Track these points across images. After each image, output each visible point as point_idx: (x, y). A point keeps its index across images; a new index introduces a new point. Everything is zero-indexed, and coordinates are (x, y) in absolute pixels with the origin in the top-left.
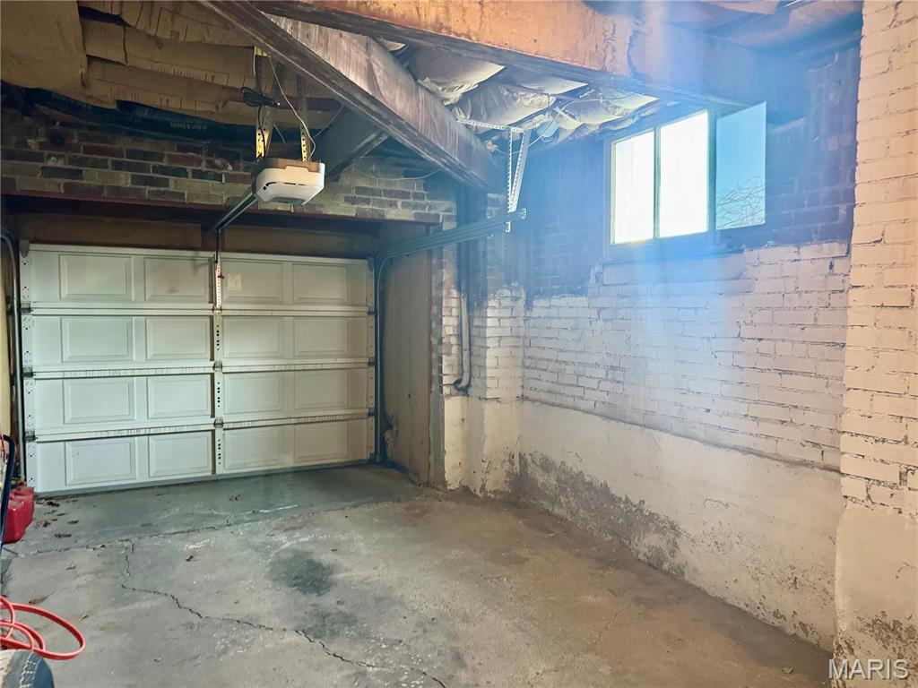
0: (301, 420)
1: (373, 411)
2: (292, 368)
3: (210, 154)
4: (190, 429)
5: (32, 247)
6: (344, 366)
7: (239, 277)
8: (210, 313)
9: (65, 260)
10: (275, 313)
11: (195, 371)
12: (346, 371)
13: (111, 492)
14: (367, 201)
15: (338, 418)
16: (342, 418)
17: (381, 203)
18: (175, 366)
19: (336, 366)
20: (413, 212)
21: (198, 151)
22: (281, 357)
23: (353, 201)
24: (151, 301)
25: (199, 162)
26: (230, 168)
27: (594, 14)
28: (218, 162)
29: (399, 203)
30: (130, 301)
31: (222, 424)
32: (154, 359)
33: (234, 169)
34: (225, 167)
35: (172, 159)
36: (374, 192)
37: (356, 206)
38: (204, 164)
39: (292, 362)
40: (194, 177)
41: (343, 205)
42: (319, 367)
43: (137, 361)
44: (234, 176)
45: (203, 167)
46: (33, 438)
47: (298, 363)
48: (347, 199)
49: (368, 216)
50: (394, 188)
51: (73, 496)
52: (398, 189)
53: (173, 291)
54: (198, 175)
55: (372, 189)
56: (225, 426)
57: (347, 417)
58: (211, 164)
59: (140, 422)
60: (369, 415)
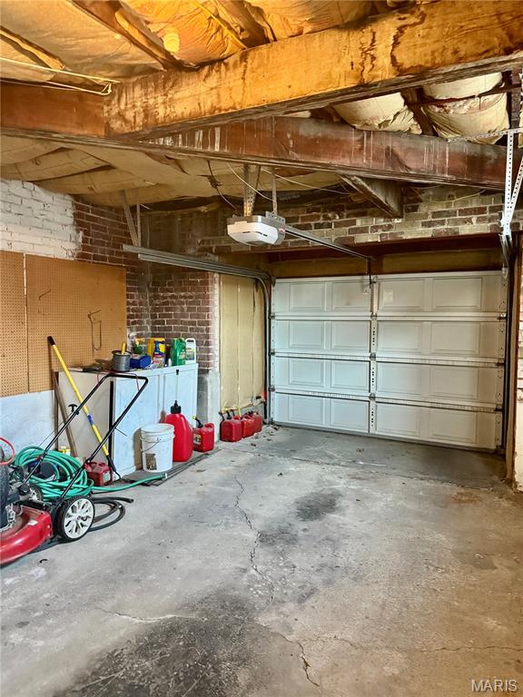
0: (433, 405)
1: (501, 407)
2: (427, 362)
3: (325, 211)
4: (354, 398)
5: (277, 281)
6: (474, 364)
7: (391, 293)
8: (369, 319)
9: (292, 287)
10: (416, 319)
11: (358, 359)
12: (476, 369)
13: (309, 429)
14: (442, 223)
15: (466, 408)
16: (470, 409)
17: (456, 222)
18: (346, 354)
19: (466, 364)
20: (489, 225)
21: (318, 210)
22: (420, 353)
23: (429, 224)
24: (335, 311)
25: (318, 217)
26: (338, 217)
27: (349, 35)
28: (330, 215)
29: (474, 220)
30: (323, 311)
31: (374, 398)
32: (335, 349)
33: (340, 218)
34: (334, 217)
35: (304, 219)
36: (448, 214)
37: (432, 228)
38: (321, 218)
39: (426, 357)
40: (315, 228)
41: (420, 229)
42: (450, 363)
43: (326, 350)
44: (339, 223)
45: (321, 221)
46: (273, 390)
47: (434, 359)
48: (424, 225)
49: (443, 235)
50: (470, 207)
51: (286, 427)
52: (474, 206)
53: (348, 304)
54: (318, 226)
55: (448, 212)
56: (377, 400)
57: (475, 409)
58: (326, 218)
59: (326, 389)
60: (497, 410)
